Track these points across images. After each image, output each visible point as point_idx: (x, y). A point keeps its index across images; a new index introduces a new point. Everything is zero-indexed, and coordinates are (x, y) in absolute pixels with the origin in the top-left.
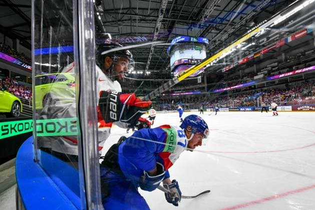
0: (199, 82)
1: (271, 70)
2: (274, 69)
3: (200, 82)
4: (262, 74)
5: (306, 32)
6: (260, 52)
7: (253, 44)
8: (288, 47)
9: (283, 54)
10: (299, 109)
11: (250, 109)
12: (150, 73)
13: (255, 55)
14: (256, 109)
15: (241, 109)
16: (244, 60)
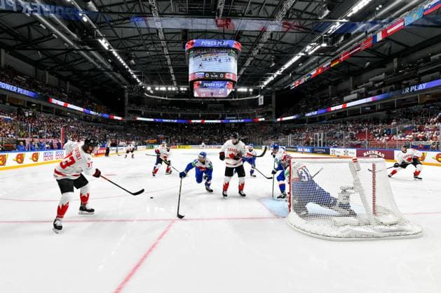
0: (260, 104)
1: (373, 86)
2: (377, 85)
3: (262, 103)
4: (355, 93)
5: (402, 24)
6: (339, 58)
7: (324, 45)
8: (404, 48)
9: (395, 60)
10: (365, 154)
11: (309, 150)
12: (185, 89)
13: (332, 62)
14: (316, 150)
15: (299, 150)
16: (318, 71)
